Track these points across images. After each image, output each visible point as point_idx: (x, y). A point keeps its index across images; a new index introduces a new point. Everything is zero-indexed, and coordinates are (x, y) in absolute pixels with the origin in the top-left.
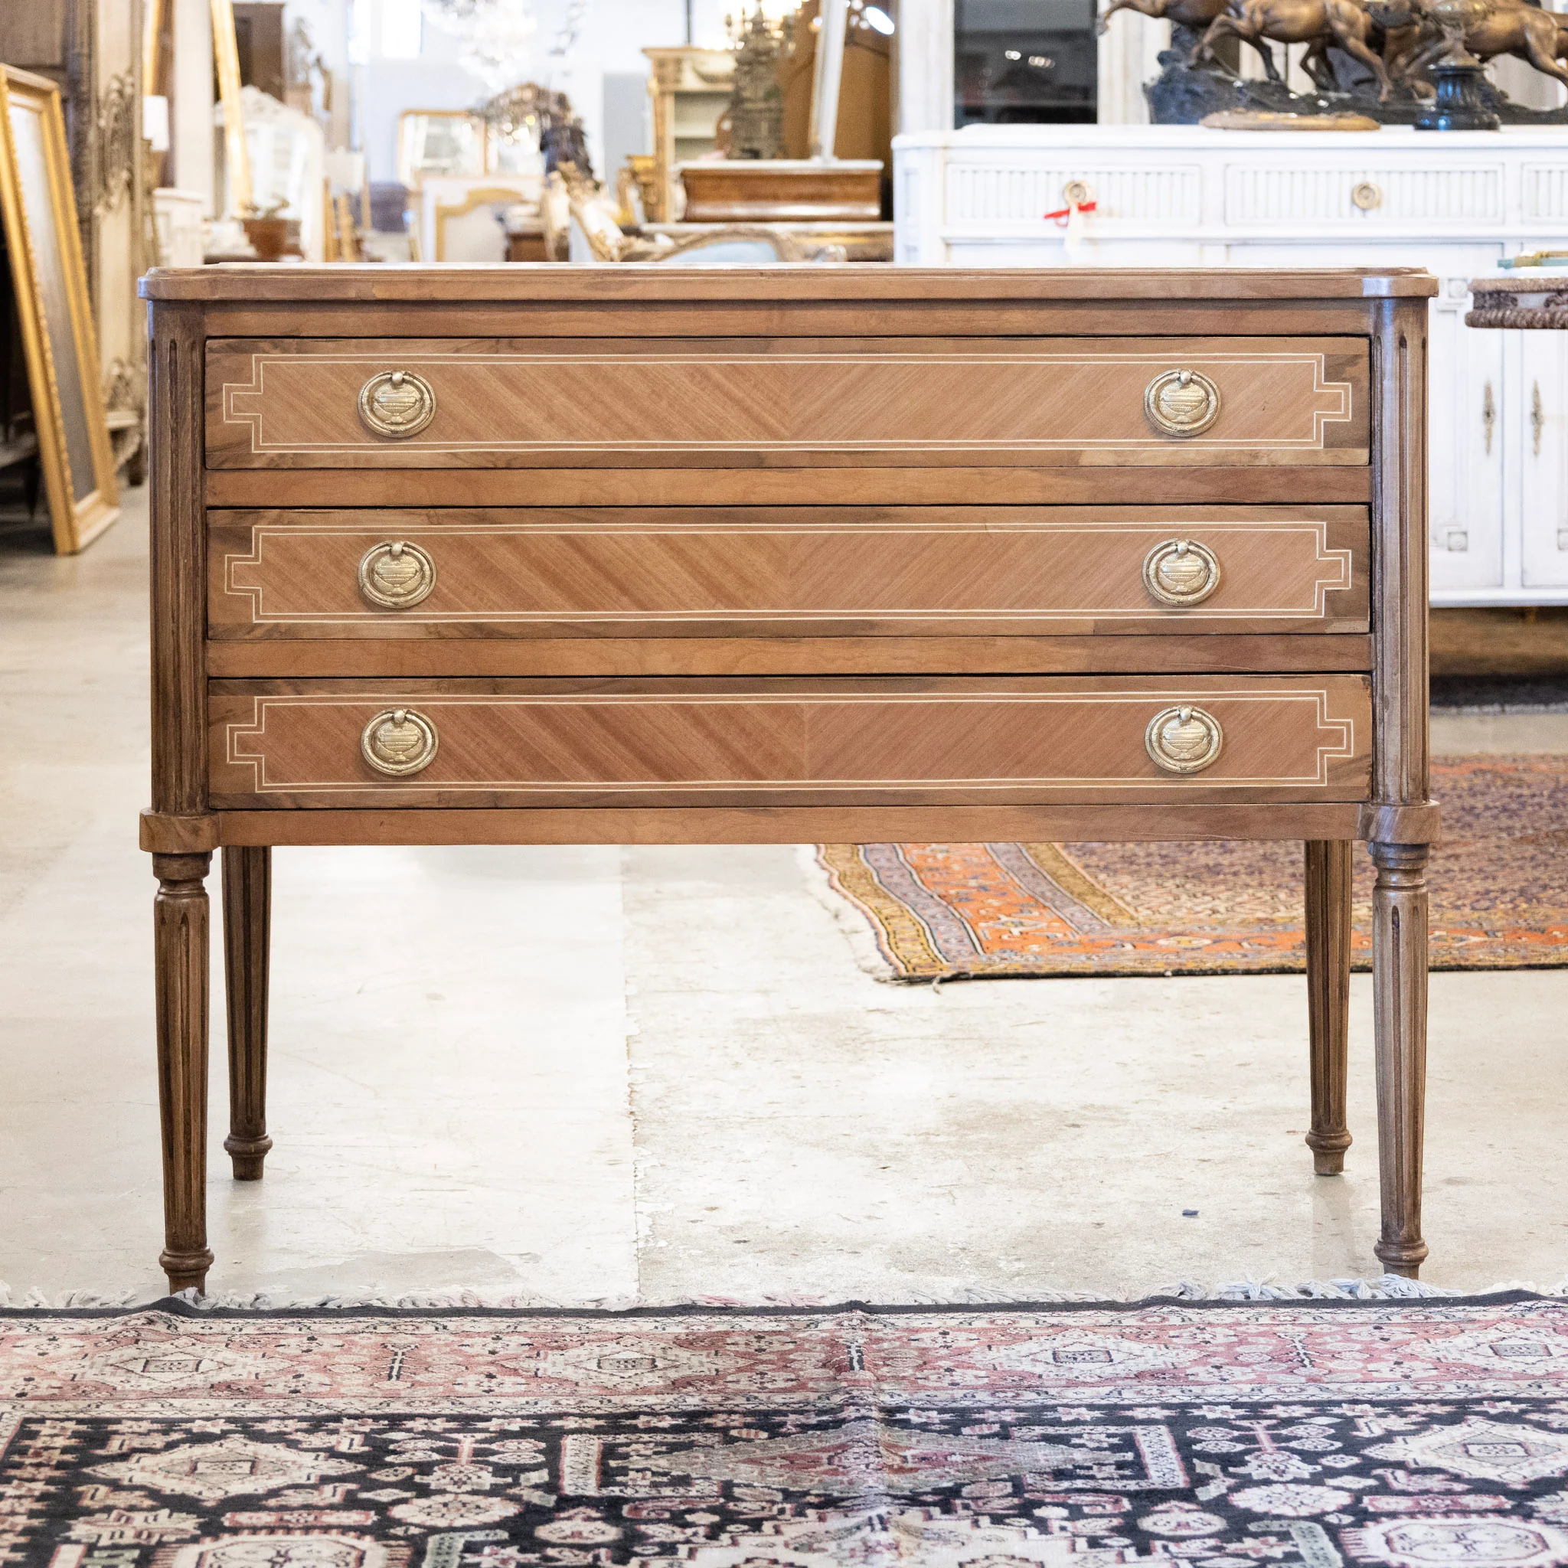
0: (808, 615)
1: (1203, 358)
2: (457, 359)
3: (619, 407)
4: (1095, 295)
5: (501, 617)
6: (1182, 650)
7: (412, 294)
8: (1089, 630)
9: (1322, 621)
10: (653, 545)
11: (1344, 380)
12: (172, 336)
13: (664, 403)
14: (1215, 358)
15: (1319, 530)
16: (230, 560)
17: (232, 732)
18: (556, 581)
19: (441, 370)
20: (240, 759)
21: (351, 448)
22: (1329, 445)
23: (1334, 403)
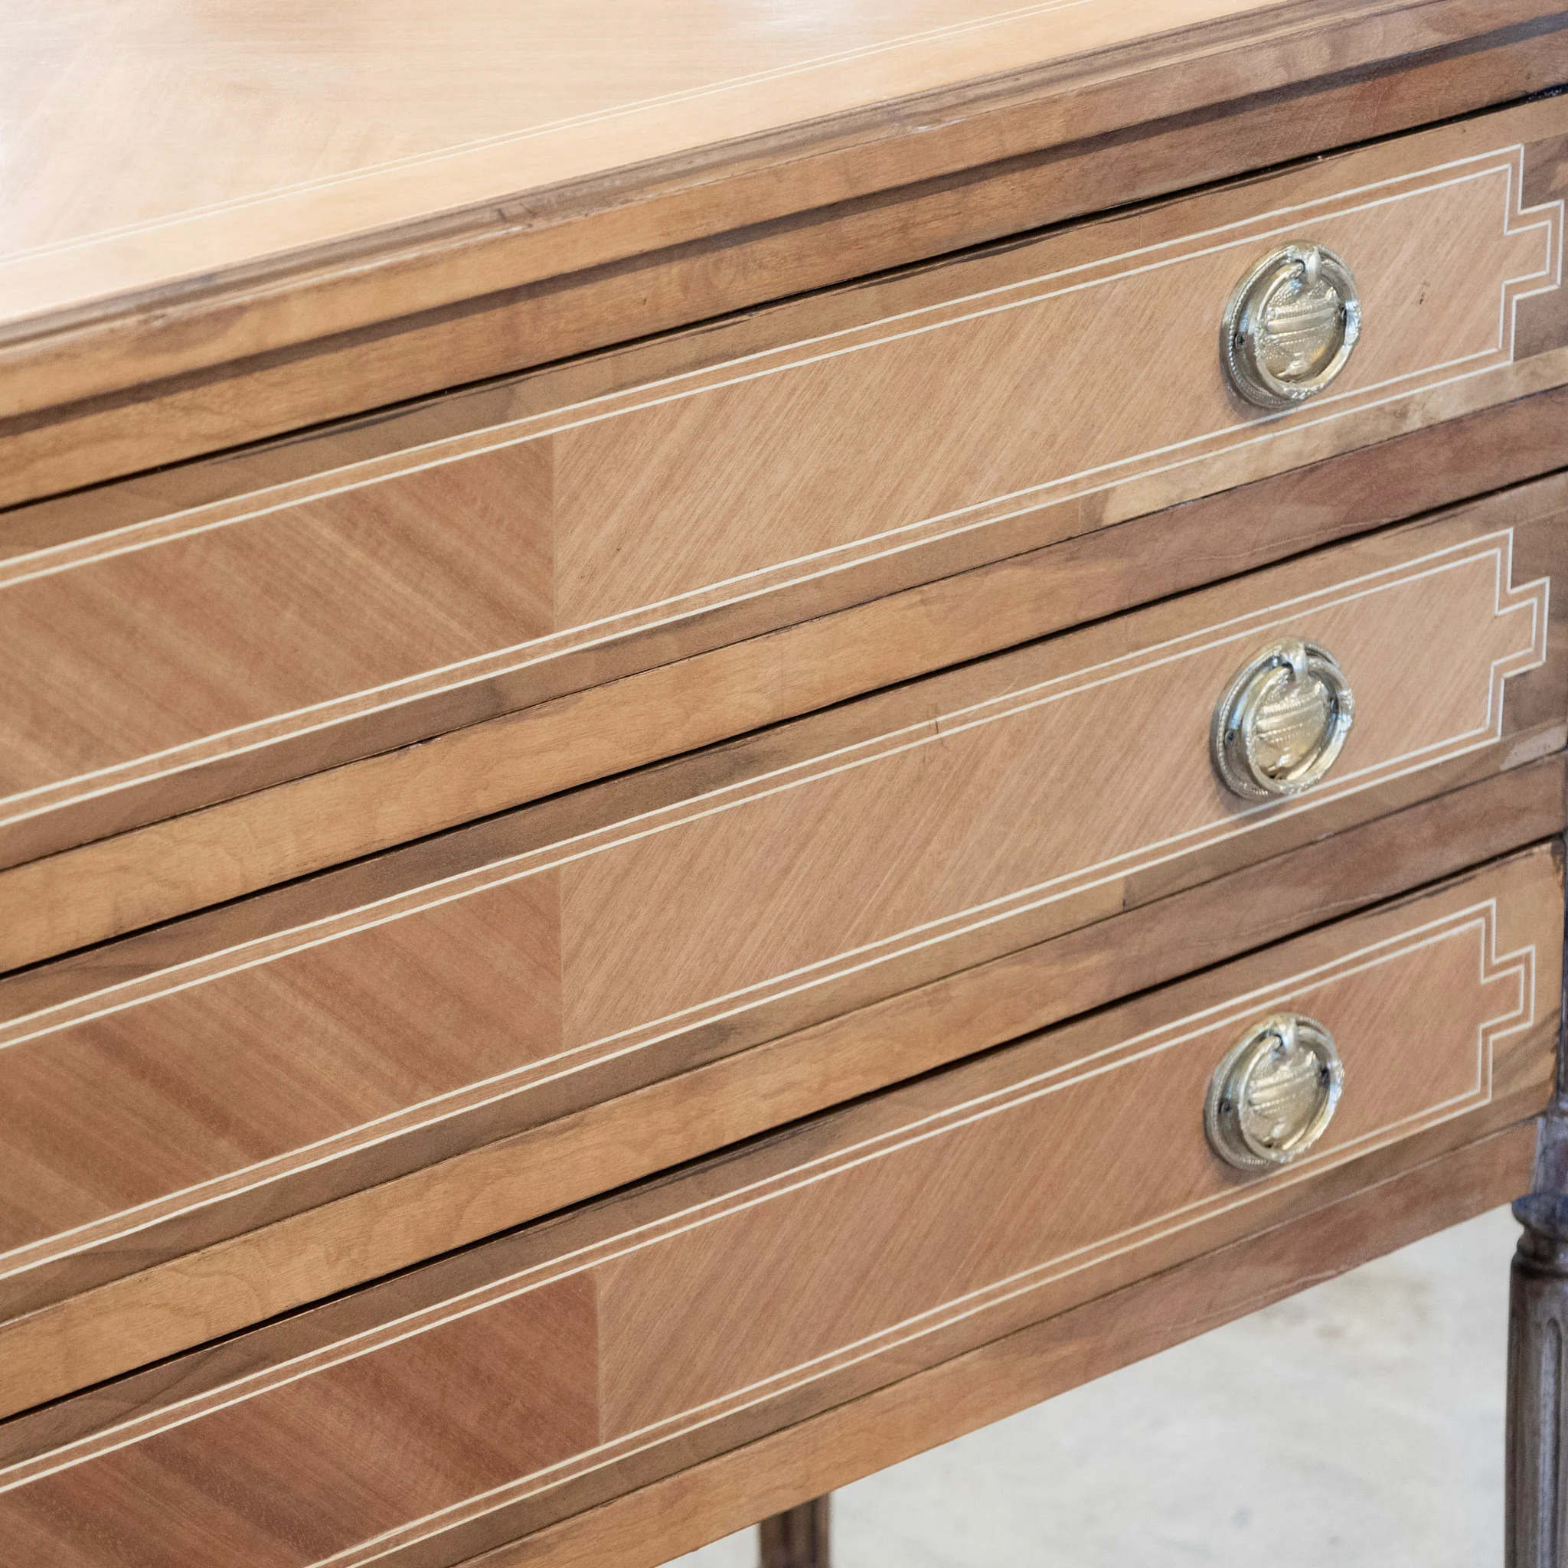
0: (599, 1051)
1: (1332, 207)
3: (192, 649)
6: (1269, 893)
8: (1113, 903)
9: (1496, 749)
10: (277, 987)
11: (1553, 196)
13: (290, 615)
15: (1499, 550)
22: (1523, 352)
23: (1535, 254)
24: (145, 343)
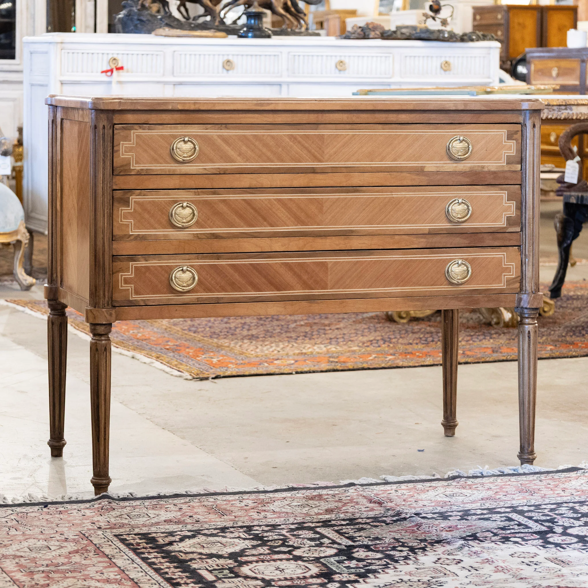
0: (330, 228)
1: (466, 132)
2: (207, 132)
3: (264, 150)
4: (432, 108)
5: (221, 230)
6: (458, 239)
7: (192, 107)
8: (427, 232)
9: (505, 228)
10: (275, 203)
11: (513, 140)
12: (103, 124)
13: (280, 149)
14: (470, 132)
15: (504, 194)
16: (122, 210)
17: (122, 276)
18: (241, 217)
19: (200, 136)
20: (124, 287)
21: (168, 166)
22: (508, 163)
23: (510, 148)
24: (257, 104)
